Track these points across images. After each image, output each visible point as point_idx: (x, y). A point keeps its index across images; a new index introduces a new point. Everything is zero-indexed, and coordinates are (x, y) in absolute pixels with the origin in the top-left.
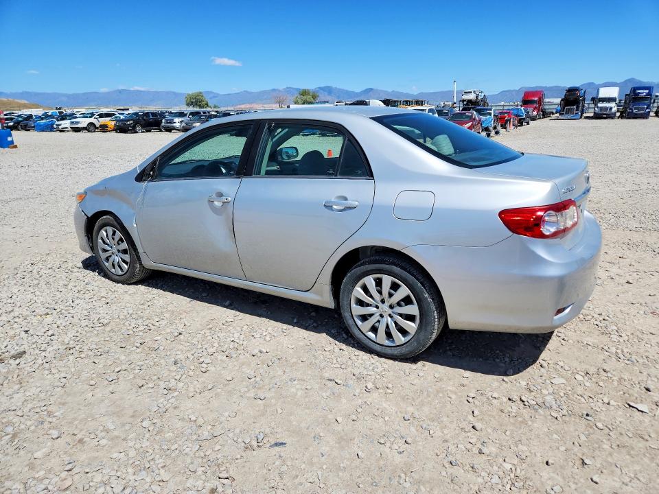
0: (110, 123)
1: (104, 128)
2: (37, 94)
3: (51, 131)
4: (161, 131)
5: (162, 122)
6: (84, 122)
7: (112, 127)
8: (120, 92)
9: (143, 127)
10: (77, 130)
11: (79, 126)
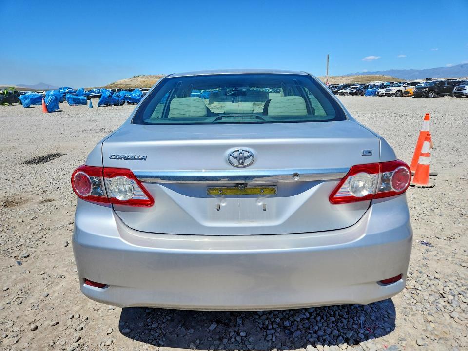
0: (412, 89)
1: (406, 94)
2: (399, 71)
3: (374, 95)
4: (452, 96)
5: (453, 89)
6: (394, 89)
7: (412, 93)
8: (462, 66)
9: (436, 92)
10: (389, 95)
11: (391, 92)
